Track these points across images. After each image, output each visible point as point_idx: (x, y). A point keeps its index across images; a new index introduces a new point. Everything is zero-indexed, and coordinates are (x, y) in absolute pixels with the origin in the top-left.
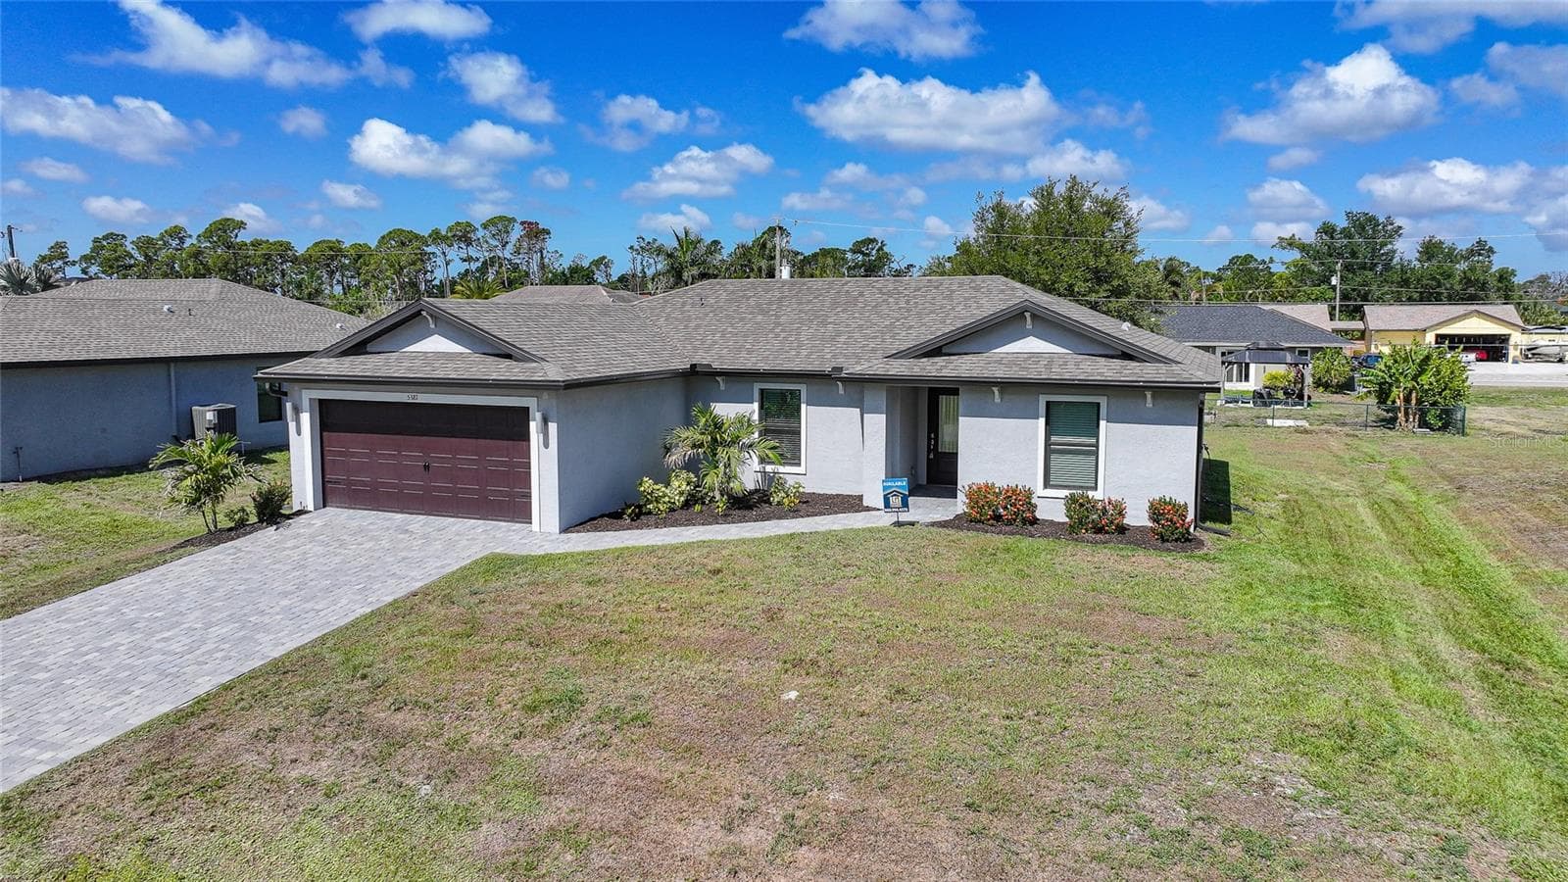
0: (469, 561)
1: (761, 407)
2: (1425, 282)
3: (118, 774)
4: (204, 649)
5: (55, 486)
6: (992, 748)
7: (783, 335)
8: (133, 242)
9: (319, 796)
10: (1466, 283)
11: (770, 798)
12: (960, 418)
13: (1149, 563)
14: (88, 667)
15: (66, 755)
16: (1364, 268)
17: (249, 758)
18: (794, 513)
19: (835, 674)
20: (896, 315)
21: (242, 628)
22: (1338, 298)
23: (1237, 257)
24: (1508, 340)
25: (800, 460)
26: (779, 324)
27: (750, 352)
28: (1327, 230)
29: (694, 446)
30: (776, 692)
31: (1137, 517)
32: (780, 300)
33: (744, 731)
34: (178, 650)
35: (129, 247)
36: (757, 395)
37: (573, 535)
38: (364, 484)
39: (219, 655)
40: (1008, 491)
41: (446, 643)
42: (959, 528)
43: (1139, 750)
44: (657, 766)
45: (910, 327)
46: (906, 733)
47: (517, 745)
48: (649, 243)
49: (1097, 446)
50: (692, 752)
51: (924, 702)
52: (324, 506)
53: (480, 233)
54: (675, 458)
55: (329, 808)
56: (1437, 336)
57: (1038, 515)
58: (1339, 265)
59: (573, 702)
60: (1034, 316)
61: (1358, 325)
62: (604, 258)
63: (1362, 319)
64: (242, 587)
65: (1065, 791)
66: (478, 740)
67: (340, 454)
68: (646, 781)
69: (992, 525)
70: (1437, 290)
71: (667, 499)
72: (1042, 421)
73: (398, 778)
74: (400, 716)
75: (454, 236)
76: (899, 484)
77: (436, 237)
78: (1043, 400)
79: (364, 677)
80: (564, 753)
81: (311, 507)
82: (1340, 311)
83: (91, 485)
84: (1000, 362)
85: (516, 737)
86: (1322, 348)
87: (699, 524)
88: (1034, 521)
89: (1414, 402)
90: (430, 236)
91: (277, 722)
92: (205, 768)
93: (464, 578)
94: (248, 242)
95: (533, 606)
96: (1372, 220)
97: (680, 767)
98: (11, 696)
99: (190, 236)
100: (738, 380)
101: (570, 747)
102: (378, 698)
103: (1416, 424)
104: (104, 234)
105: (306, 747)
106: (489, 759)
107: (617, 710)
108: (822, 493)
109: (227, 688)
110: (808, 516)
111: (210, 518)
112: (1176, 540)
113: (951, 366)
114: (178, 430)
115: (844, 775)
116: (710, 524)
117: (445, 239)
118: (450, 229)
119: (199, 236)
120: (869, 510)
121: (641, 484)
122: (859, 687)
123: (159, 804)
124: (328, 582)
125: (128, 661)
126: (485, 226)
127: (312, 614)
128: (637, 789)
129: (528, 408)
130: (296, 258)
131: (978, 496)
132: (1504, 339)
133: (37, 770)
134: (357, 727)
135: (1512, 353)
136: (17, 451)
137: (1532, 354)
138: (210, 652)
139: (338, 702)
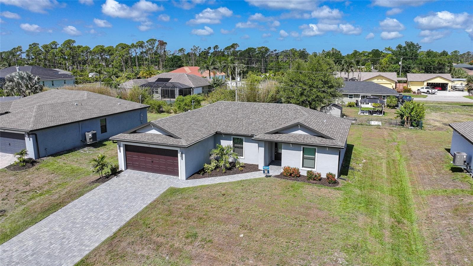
0: (166, 190)
1: (233, 142)
2: (427, 64)
3: (103, 253)
4: (111, 218)
5: (56, 158)
6: (283, 251)
7: (239, 122)
8: (41, 47)
9: (145, 259)
10: (439, 64)
11: (238, 262)
12: (282, 150)
13: (325, 191)
14: (87, 223)
15: (92, 248)
16: (410, 59)
17: (129, 250)
18: (242, 172)
19: (251, 229)
20: (267, 116)
21: (118, 211)
22: (401, 68)
23: (374, 50)
24: (448, 84)
25: (243, 155)
26: (237, 118)
27: (230, 127)
28: (400, 47)
29: (217, 155)
30: (238, 235)
31: (324, 176)
32: (238, 109)
33: (232, 245)
34: (106, 218)
35: (41, 48)
36: (232, 139)
37: (189, 180)
38: (136, 164)
39: (115, 220)
40: (293, 169)
41: (165, 217)
42: (281, 178)
43: (313, 252)
44: (214, 253)
45: (271, 121)
46: (265, 246)
47: (185, 247)
48: (197, 48)
49: (315, 158)
50: (221, 250)
51: (270, 238)
52: (127, 169)
53: (146, 44)
54: (212, 157)
55: (148, 262)
56: (428, 83)
57: (301, 174)
58: (402, 58)
59: (195, 236)
60: (300, 126)
61: (405, 79)
62: (183, 49)
63: (406, 77)
64: (114, 198)
65: (296, 261)
66: (176, 245)
67: (131, 157)
68: (213, 257)
69: (289, 177)
70: (430, 66)
71: (211, 168)
72: (302, 152)
73: (161, 255)
74: (158, 238)
75: (138, 45)
76: (267, 168)
77: (133, 46)
78: (302, 147)
79: (149, 228)
80: (195, 249)
81: (124, 170)
82: (402, 72)
83: (63, 157)
84: (292, 136)
85: (184, 245)
86: (389, 96)
87: (219, 176)
88: (300, 176)
89: (409, 120)
90: (131, 45)
91: (133, 240)
92: (120, 252)
93: (165, 196)
94: (76, 46)
95: (183, 206)
96: (412, 44)
97: (219, 254)
98: (73, 231)
99: (59, 44)
100: (227, 136)
101: (196, 248)
102: (153, 233)
103: (410, 125)
104: (33, 43)
105: (140, 246)
106: (180, 251)
107: (205, 238)
108: (248, 163)
109: (120, 230)
110: (245, 173)
111: (101, 174)
112: (332, 183)
113: (280, 137)
114: (82, 139)
115: (253, 257)
116: (221, 176)
117: (135, 46)
118: (137, 43)
119: (61, 45)
120: (260, 171)
121: (204, 165)
122: (256, 234)
123: (113, 261)
124: (134, 196)
125: (95, 222)
126: (147, 42)
127: (132, 207)
128: (210, 259)
129: (178, 150)
130: (91, 51)
131: (287, 169)
132: (447, 84)
133: (87, 252)
134: (150, 241)
135: (449, 88)
136: (46, 149)
137: (454, 89)
138: (113, 219)
139: (144, 234)
